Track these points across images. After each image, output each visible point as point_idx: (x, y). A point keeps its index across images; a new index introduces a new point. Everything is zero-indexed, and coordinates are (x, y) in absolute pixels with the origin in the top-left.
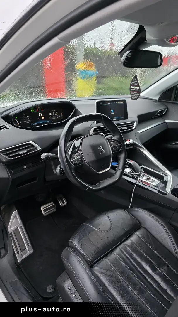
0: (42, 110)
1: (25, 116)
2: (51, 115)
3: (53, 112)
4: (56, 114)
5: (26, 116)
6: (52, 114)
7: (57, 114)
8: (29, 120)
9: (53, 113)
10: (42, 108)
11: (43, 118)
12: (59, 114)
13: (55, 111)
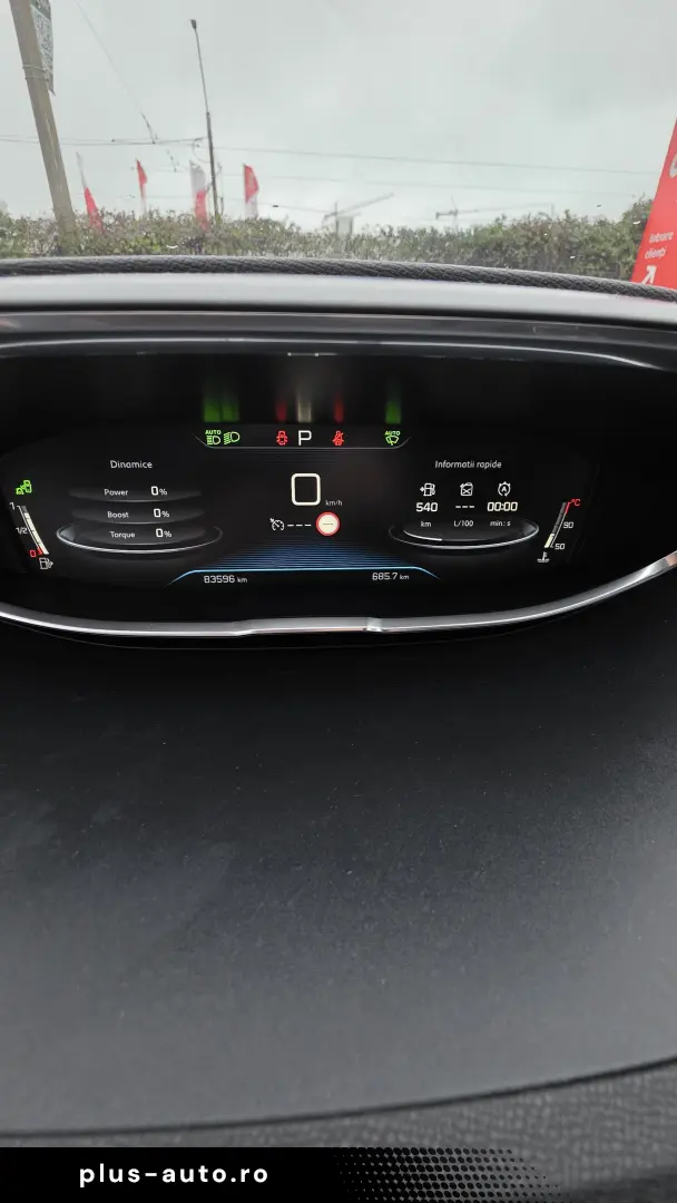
0: (338, 439)
1: (120, 479)
2: (430, 507)
3: (465, 475)
4: (493, 506)
5: (138, 482)
6: (447, 495)
7: (512, 506)
8: (163, 505)
9: (466, 490)
10: (339, 416)
11: (328, 524)
12: (537, 510)
13: (496, 476)
